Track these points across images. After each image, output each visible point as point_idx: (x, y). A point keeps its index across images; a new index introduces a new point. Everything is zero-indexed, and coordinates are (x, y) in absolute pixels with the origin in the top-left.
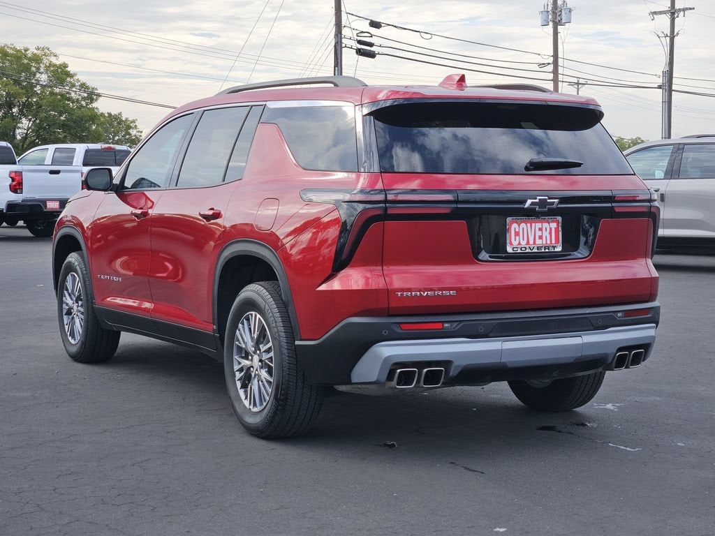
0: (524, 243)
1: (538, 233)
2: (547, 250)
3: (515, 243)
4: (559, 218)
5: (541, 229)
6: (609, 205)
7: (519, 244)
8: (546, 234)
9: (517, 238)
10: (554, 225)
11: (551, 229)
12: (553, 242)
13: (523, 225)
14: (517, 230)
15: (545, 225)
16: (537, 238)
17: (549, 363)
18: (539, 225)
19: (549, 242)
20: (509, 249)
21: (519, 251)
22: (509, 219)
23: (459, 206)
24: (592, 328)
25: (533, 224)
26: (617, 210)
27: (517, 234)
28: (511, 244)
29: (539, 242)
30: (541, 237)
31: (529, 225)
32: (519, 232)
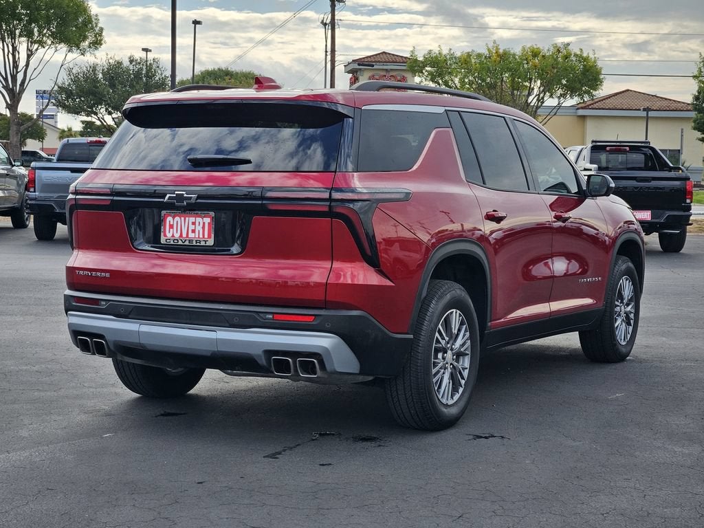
0: (177, 235)
1: (192, 227)
2: (198, 244)
3: (169, 235)
4: (212, 214)
5: (194, 223)
6: (260, 202)
7: (173, 236)
8: (199, 228)
9: (171, 230)
10: (207, 220)
11: (204, 223)
12: (206, 236)
13: (177, 219)
14: (172, 223)
15: (199, 220)
16: (190, 231)
17: (197, 353)
18: (192, 219)
19: (201, 236)
20: (163, 240)
21: (172, 243)
22: (163, 212)
23: (115, 198)
24: (227, 325)
25: (187, 219)
26: (271, 207)
27: (171, 226)
28: (165, 235)
29: (191, 235)
30: (193, 231)
31: (183, 218)
32: (173, 225)
